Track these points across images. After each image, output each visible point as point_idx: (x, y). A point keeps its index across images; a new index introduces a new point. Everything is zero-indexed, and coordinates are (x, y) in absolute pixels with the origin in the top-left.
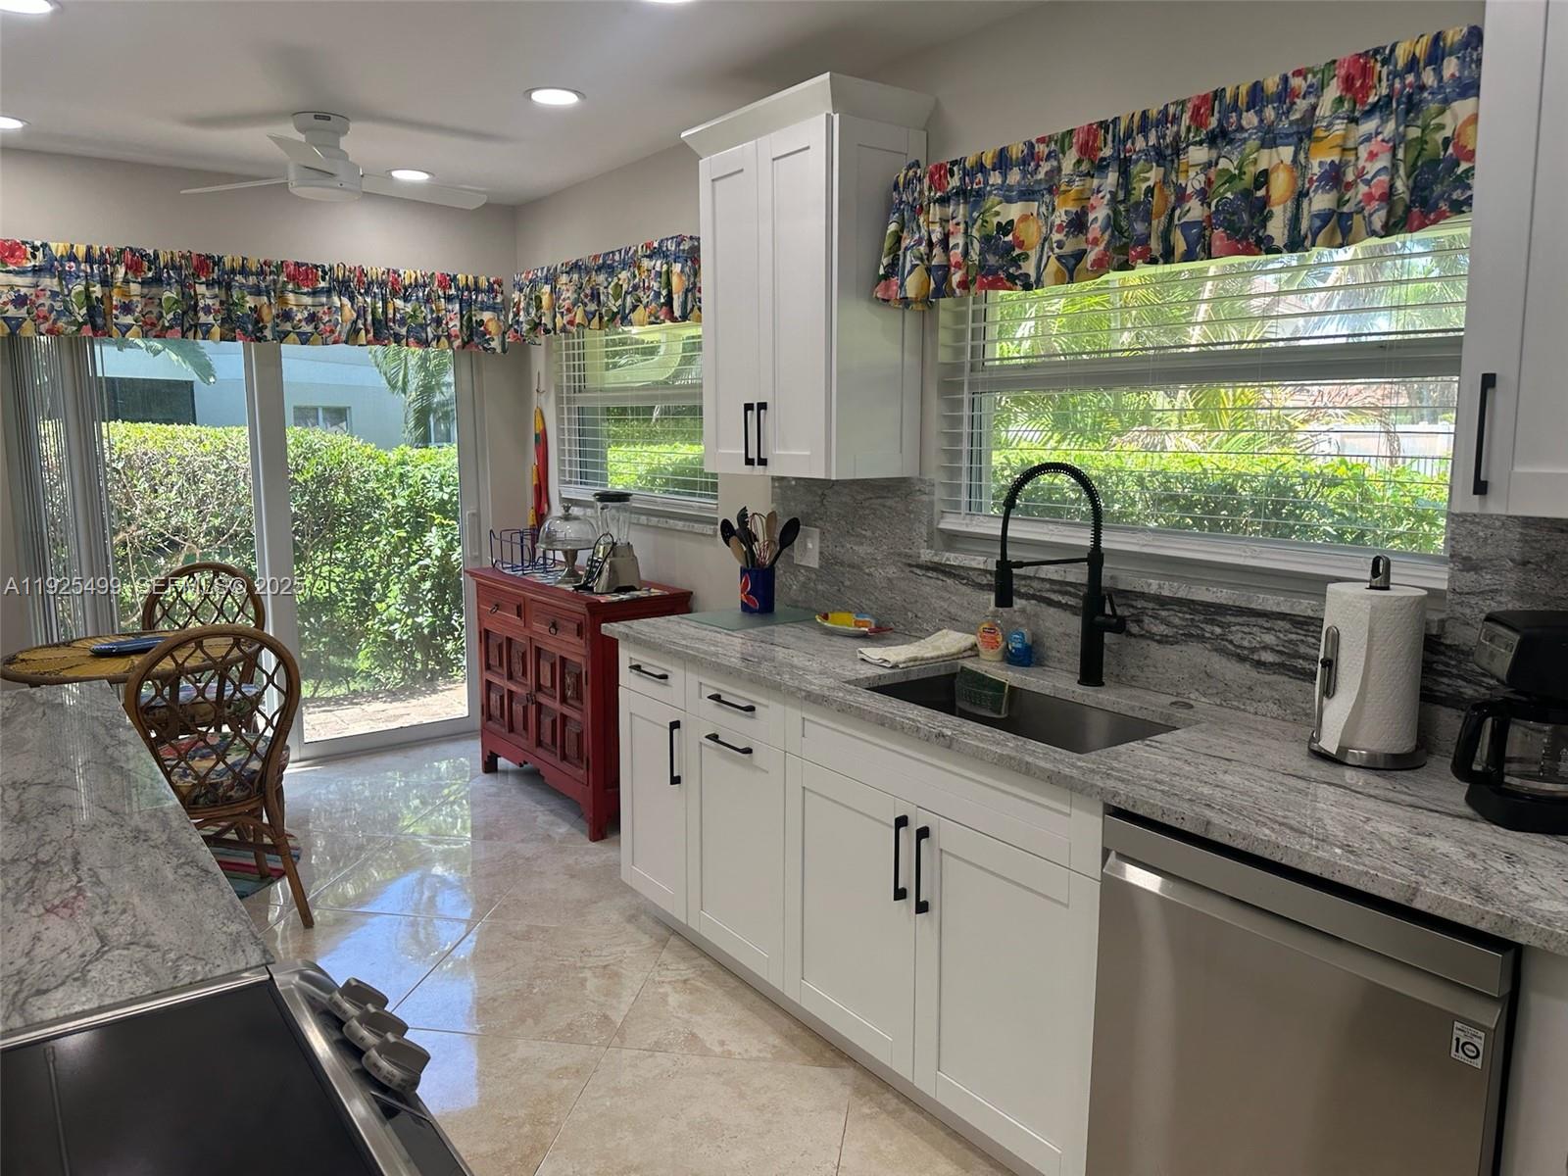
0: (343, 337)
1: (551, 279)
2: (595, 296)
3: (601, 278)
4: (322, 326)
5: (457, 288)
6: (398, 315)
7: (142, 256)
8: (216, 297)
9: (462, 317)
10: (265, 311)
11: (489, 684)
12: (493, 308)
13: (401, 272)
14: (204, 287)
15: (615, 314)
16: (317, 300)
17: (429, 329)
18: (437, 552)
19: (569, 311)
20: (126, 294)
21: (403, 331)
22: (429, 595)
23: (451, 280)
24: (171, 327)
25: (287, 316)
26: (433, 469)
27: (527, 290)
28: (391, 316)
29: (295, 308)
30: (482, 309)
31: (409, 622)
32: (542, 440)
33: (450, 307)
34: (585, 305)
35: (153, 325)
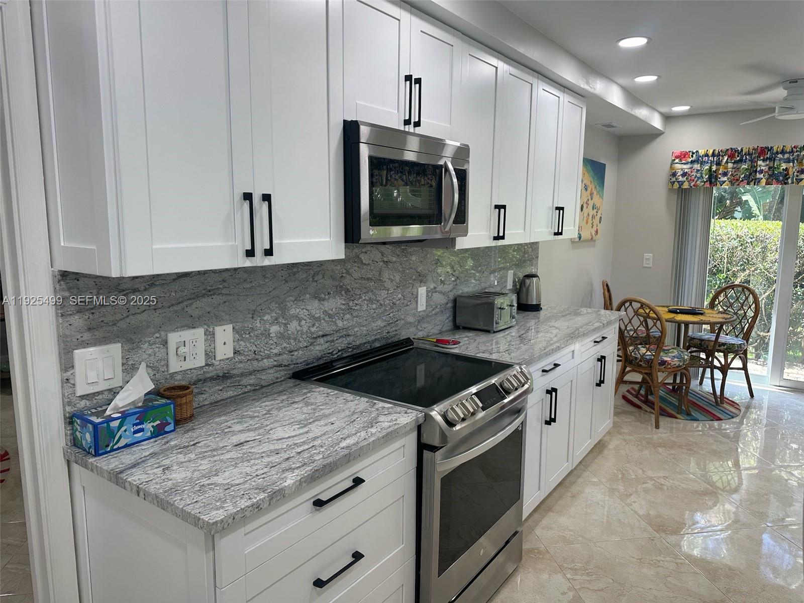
7: (735, 151)
8: (767, 165)
10: (791, 170)
14: (761, 161)
20: (726, 168)
25: (803, 171)
35: (738, 180)
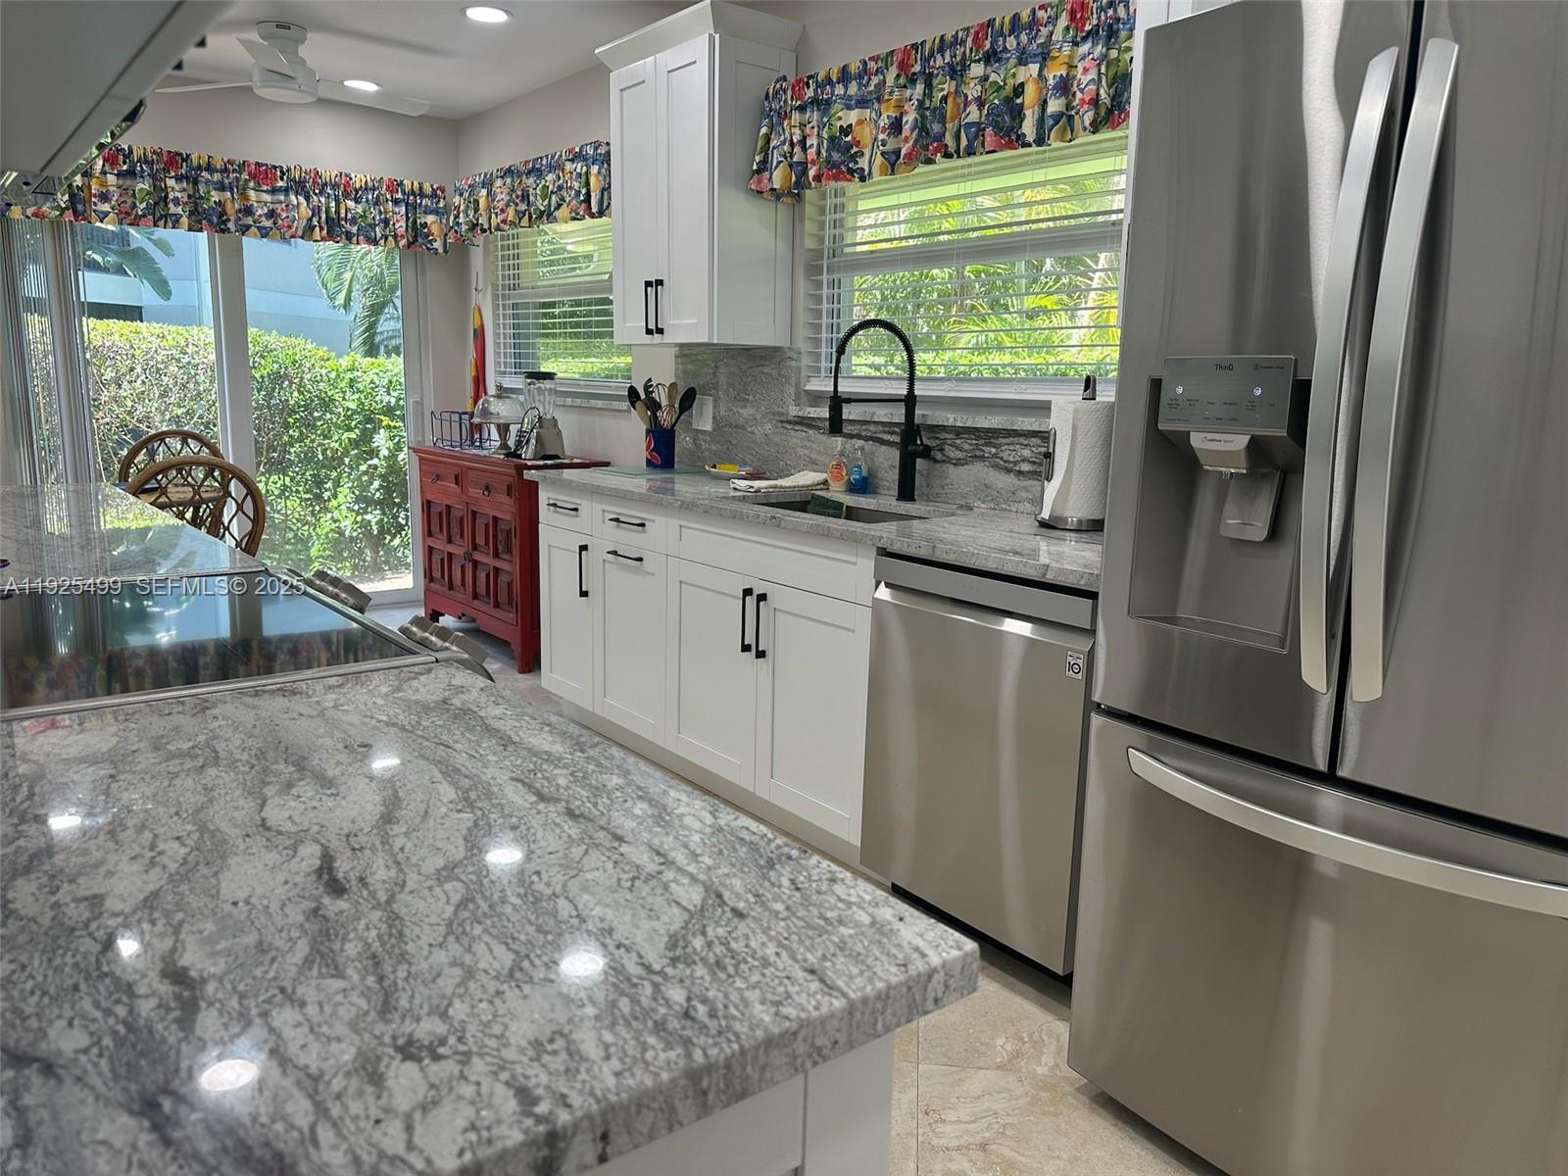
0: (300, 233)
1: (488, 184)
2: (525, 197)
3: (531, 181)
4: (280, 222)
5: (404, 193)
6: (349, 215)
7: (118, 150)
8: (184, 190)
9: (407, 219)
10: (229, 205)
11: (431, 549)
12: (436, 212)
13: (353, 176)
14: (173, 180)
15: (542, 212)
16: (276, 198)
17: (377, 229)
18: (384, 452)
19: (502, 211)
20: (104, 184)
21: (354, 229)
22: (378, 494)
23: (398, 185)
24: (144, 216)
25: (248, 211)
26: (381, 374)
27: (466, 195)
28: (343, 215)
29: (256, 204)
30: (426, 213)
31: (359, 519)
32: (480, 335)
33: (397, 210)
34: (517, 205)
35: (128, 213)
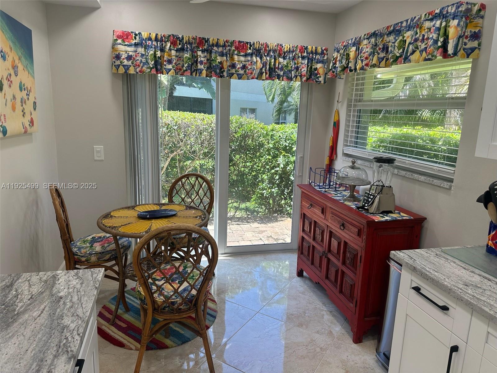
0: (256, 76)
1: (357, 43)
2: (385, 49)
3: (392, 38)
4: (247, 71)
5: (307, 53)
6: (280, 66)
7: (177, 38)
8: (205, 57)
9: (308, 66)
10: (225, 63)
11: (303, 238)
12: (322, 62)
13: (284, 45)
14: (200, 52)
15: (397, 58)
16: (247, 58)
17: (293, 72)
18: (282, 166)
19: (367, 58)
20: (170, 55)
21: (282, 73)
22: (277, 182)
23: (305, 49)
24: (186, 70)
25: (233, 66)
26: (283, 133)
27: (342, 51)
28: (277, 66)
29: (237, 62)
30: (317, 63)
31: (269, 190)
32: (337, 125)
33: (303, 62)
34: (379, 54)
35: (180, 69)
